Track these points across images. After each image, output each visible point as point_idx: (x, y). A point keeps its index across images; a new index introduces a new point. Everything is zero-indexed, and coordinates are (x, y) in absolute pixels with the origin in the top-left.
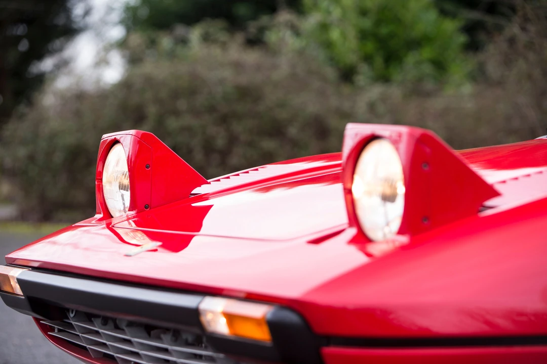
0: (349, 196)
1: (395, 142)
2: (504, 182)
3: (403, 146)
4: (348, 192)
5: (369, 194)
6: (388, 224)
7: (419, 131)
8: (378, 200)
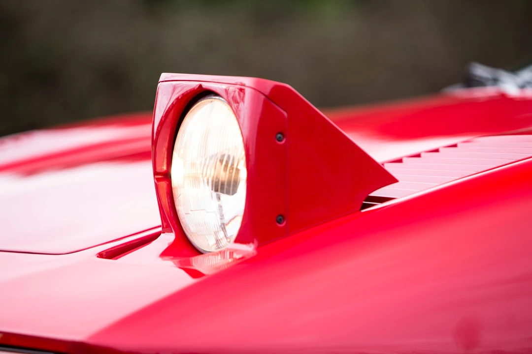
0: (163, 184)
1: (234, 102)
2: (400, 161)
3: (245, 107)
4: (163, 177)
5: (195, 179)
6: (223, 227)
7: (269, 84)
8: (207, 191)
